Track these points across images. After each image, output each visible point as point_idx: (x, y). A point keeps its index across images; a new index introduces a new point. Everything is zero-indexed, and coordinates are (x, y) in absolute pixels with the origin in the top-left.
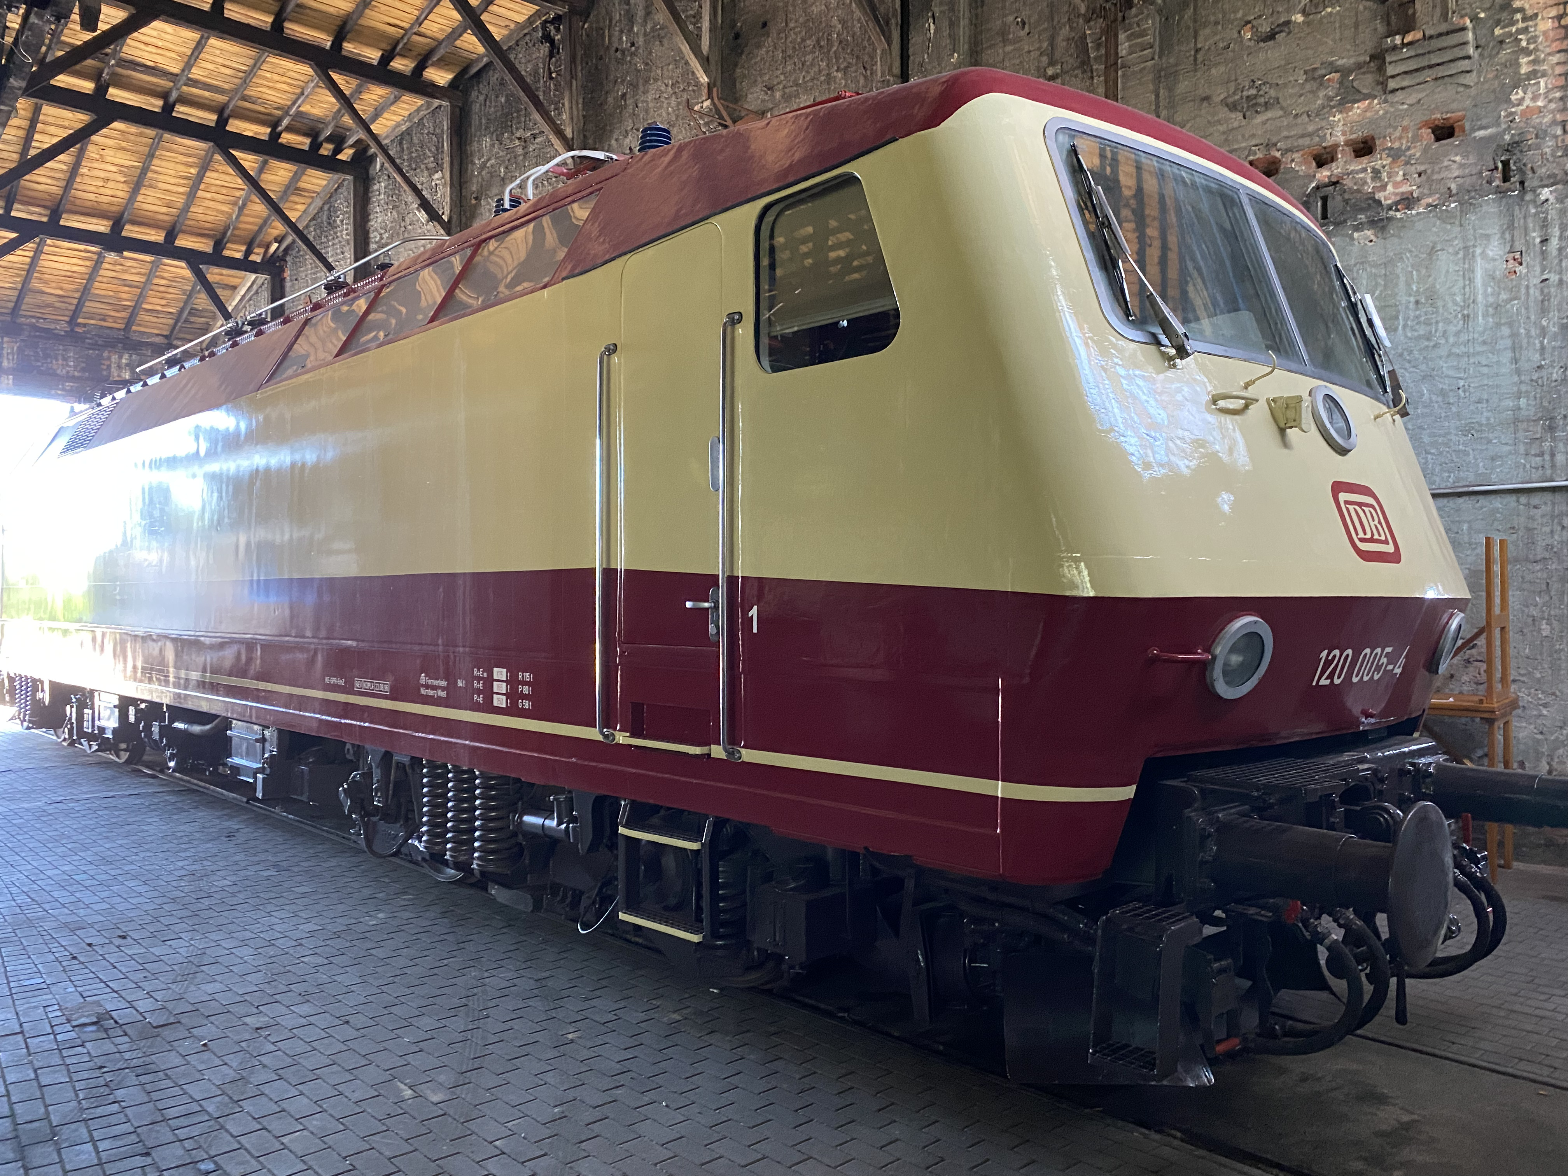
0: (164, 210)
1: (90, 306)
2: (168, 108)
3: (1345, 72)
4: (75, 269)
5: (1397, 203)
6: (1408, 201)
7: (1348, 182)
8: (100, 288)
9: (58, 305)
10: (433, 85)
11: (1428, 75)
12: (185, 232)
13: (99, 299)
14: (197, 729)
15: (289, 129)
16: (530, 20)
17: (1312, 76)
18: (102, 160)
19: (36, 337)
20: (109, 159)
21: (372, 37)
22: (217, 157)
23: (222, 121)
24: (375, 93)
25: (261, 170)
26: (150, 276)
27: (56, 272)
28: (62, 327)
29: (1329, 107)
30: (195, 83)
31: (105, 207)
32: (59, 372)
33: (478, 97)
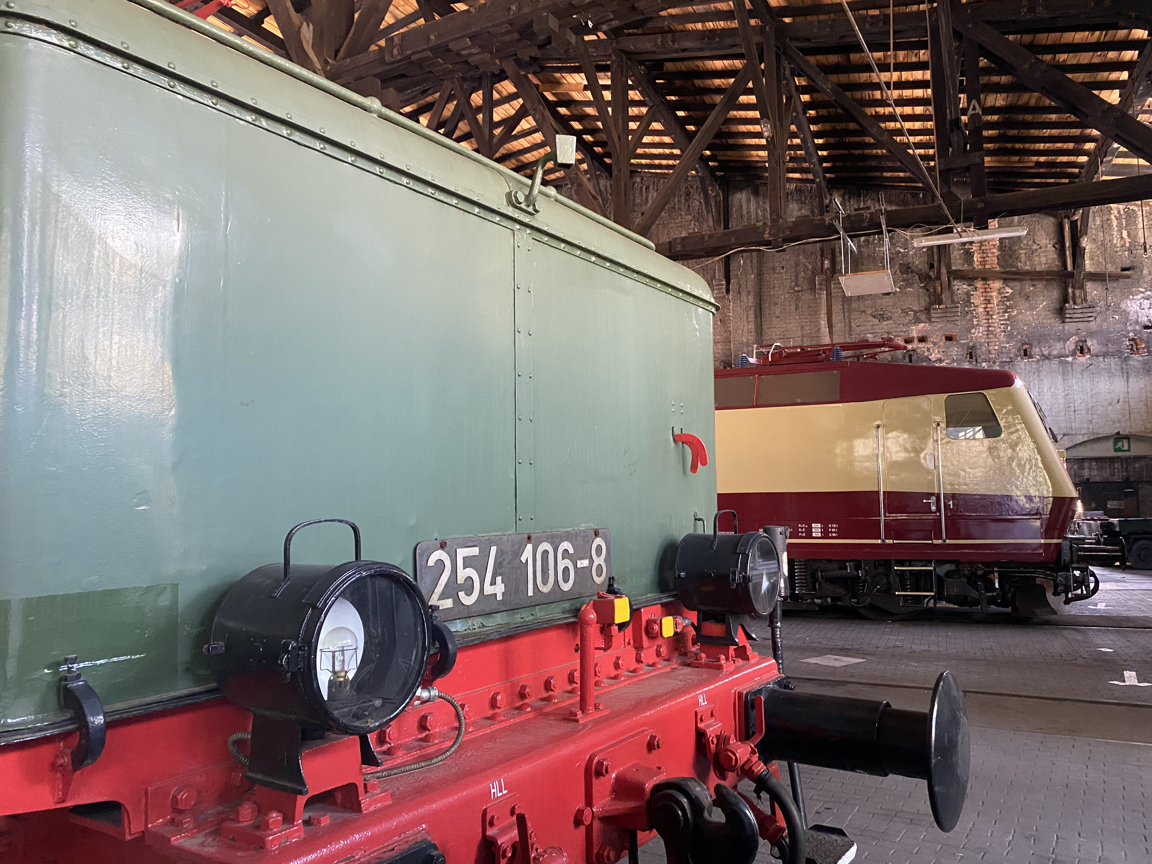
3: (916, 312)
5: (936, 361)
7: (918, 351)
11: (945, 319)
17: (904, 311)
29: (910, 323)
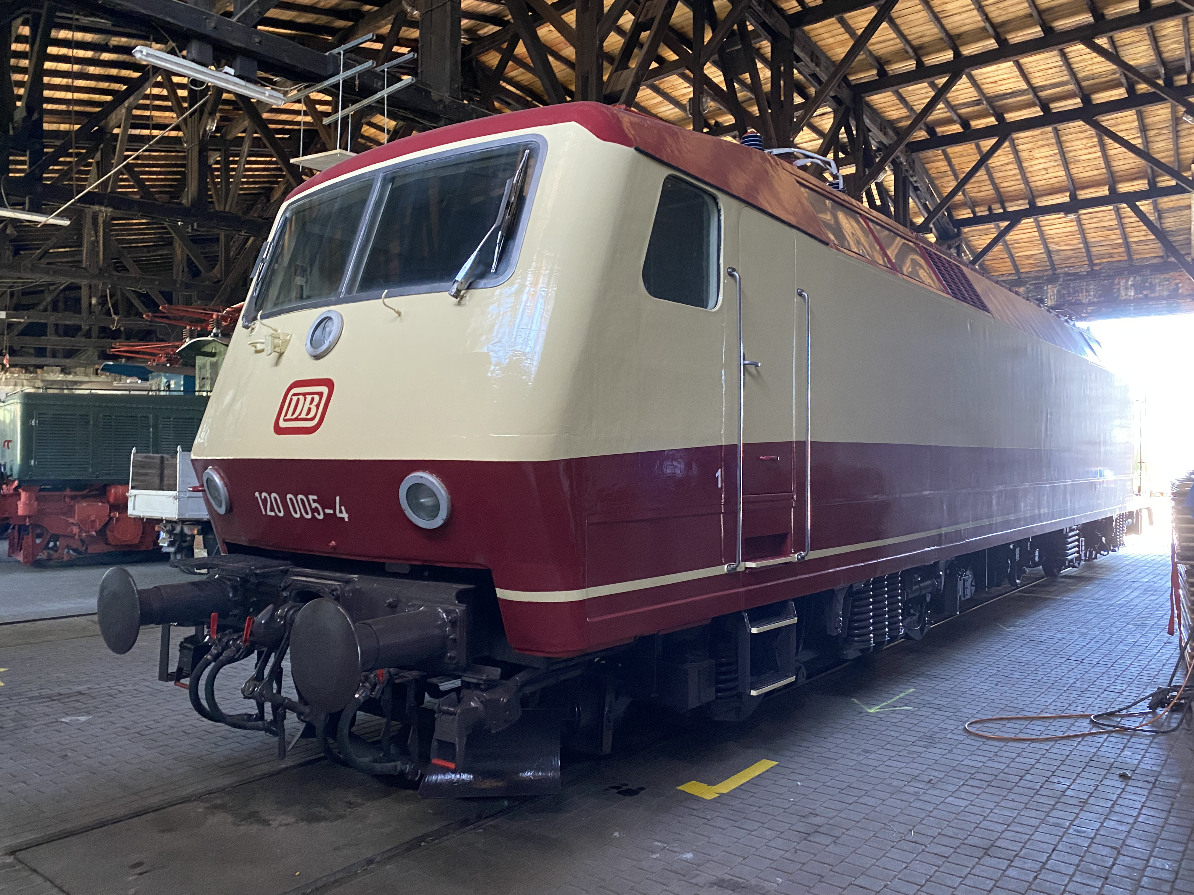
0: (1096, 172)
2: (1047, 109)
8: (1093, 237)
12: (1121, 182)
13: (1099, 244)
18: (1034, 158)
20: (1038, 156)
23: (1087, 100)
26: (1119, 219)
27: (1060, 235)
28: (1084, 270)
30: (1044, 88)
31: (1058, 185)
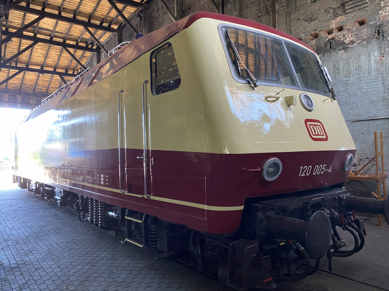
0: (53, 63)
1: (38, 87)
2: (51, 38)
3: (334, 9)
4: (33, 78)
5: (350, 43)
6: (352, 42)
7: (336, 38)
8: (40, 83)
9: (30, 87)
10: (113, 29)
11: (356, 8)
12: (58, 68)
13: (40, 85)
14: (50, 189)
15: (80, 42)
16: (135, 12)
17: (327, 11)
18: (37, 52)
19: (25, 95)
20: (39, 52)
21: (97, 18)
22: (64, 50)
23: (64, 41)
24: (100, 32)
25: (75, 52)
26: (51, 79)
27: (29, 79)
28: (31, 92)
29: (331, 19)
30: (57, 32)
31: (39, 63)
32: (31, 103)
33: (124, 31)
